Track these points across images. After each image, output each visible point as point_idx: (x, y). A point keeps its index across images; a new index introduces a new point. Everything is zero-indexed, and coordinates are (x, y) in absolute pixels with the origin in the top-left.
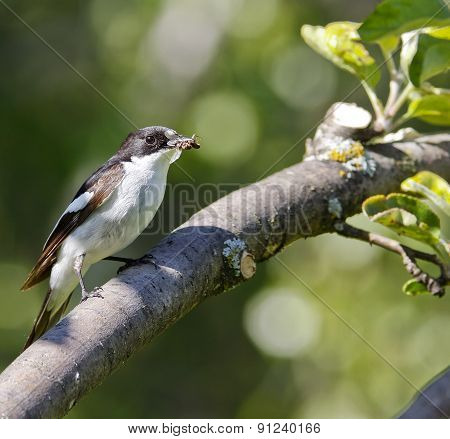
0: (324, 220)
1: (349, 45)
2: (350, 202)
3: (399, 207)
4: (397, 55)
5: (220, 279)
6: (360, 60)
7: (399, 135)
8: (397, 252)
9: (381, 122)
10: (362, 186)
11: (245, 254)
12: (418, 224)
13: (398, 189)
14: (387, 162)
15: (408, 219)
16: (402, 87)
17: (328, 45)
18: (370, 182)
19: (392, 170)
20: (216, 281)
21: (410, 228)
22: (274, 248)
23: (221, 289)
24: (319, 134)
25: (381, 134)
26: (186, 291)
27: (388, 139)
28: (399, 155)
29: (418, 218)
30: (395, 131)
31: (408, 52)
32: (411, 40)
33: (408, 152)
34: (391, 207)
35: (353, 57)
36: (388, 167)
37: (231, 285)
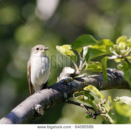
0: (62, 99)
1: (69, 51)
2: (69, 94)
3: (83, 95)
4: (82, 53)
5: (34, 115)
6: (72, 55)
7: (83, 75)
8: (83, 107)
9: (78, 72)
10: (73, 89)
11: (41, 108)
12: (88, 99)
13: (83, 90)
14: (79, 83)
15: (86, 98)
16: (83, 62)
17: (63, 51)
18: (75, 88)
19: (81, 85)
20: (33, 116)
21: (86, 100)
22: (49, 107)
23: (35, 118)
24: (61, 75)
25: (78, 75)
26: (25, 119)
28: (83, 80)
29: (88, 98)
30: (82, 74)
31: (85, 53)
32: (86, 49)
33: (85, 80)
34: (81, 95)
35: (70, 54)
36: (80, 84)
37: (37, 117)
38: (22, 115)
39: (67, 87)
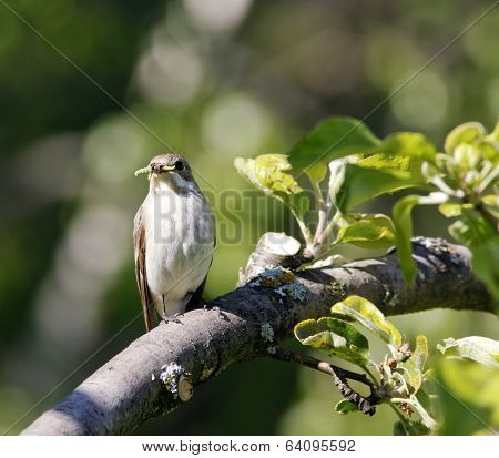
0: (256, 344)
1: (279, 175)
2: (281, 327)
3: (329, 329)
4: (325, 184)
5: (159, 402)
6: (289, 190)
7: (328, 262)
8: (327, 372)
9: (310, 250)
10: (293, 311)
11: (182, 378)
12: (348, 345)
13: (328, 313)
14: (315, 287)
15: (338, 341)
16: (329, 218)
17: (257, 175)
18: (301, 307)
19: (322, 295)
20: (155, 405)
21: (340, 349)
22: (210, 371)
23: (160, 412)
24: (250, 262)
25: (311, 260)
26: (127, 415)
27: (317, 265)
28: (329, 279)
29: (348, 340)
30: (324, 258)
31: (335, 182)
32: (339, 170)
33: (337, 277)
34: (322, 330)
35: (284, 188)
36: (317, 292)
37: (170, 408)
38: (116, 403)
39: (273, 304)
